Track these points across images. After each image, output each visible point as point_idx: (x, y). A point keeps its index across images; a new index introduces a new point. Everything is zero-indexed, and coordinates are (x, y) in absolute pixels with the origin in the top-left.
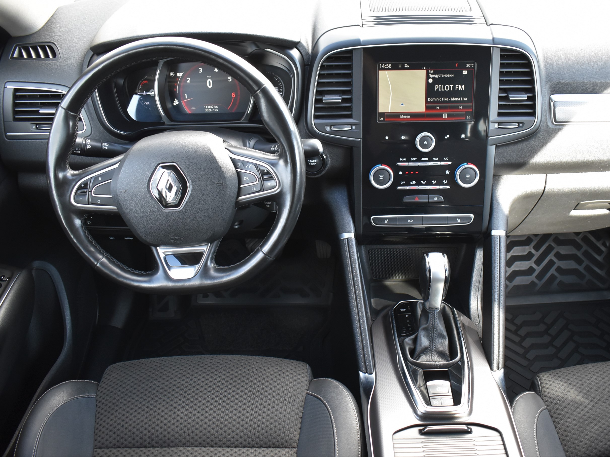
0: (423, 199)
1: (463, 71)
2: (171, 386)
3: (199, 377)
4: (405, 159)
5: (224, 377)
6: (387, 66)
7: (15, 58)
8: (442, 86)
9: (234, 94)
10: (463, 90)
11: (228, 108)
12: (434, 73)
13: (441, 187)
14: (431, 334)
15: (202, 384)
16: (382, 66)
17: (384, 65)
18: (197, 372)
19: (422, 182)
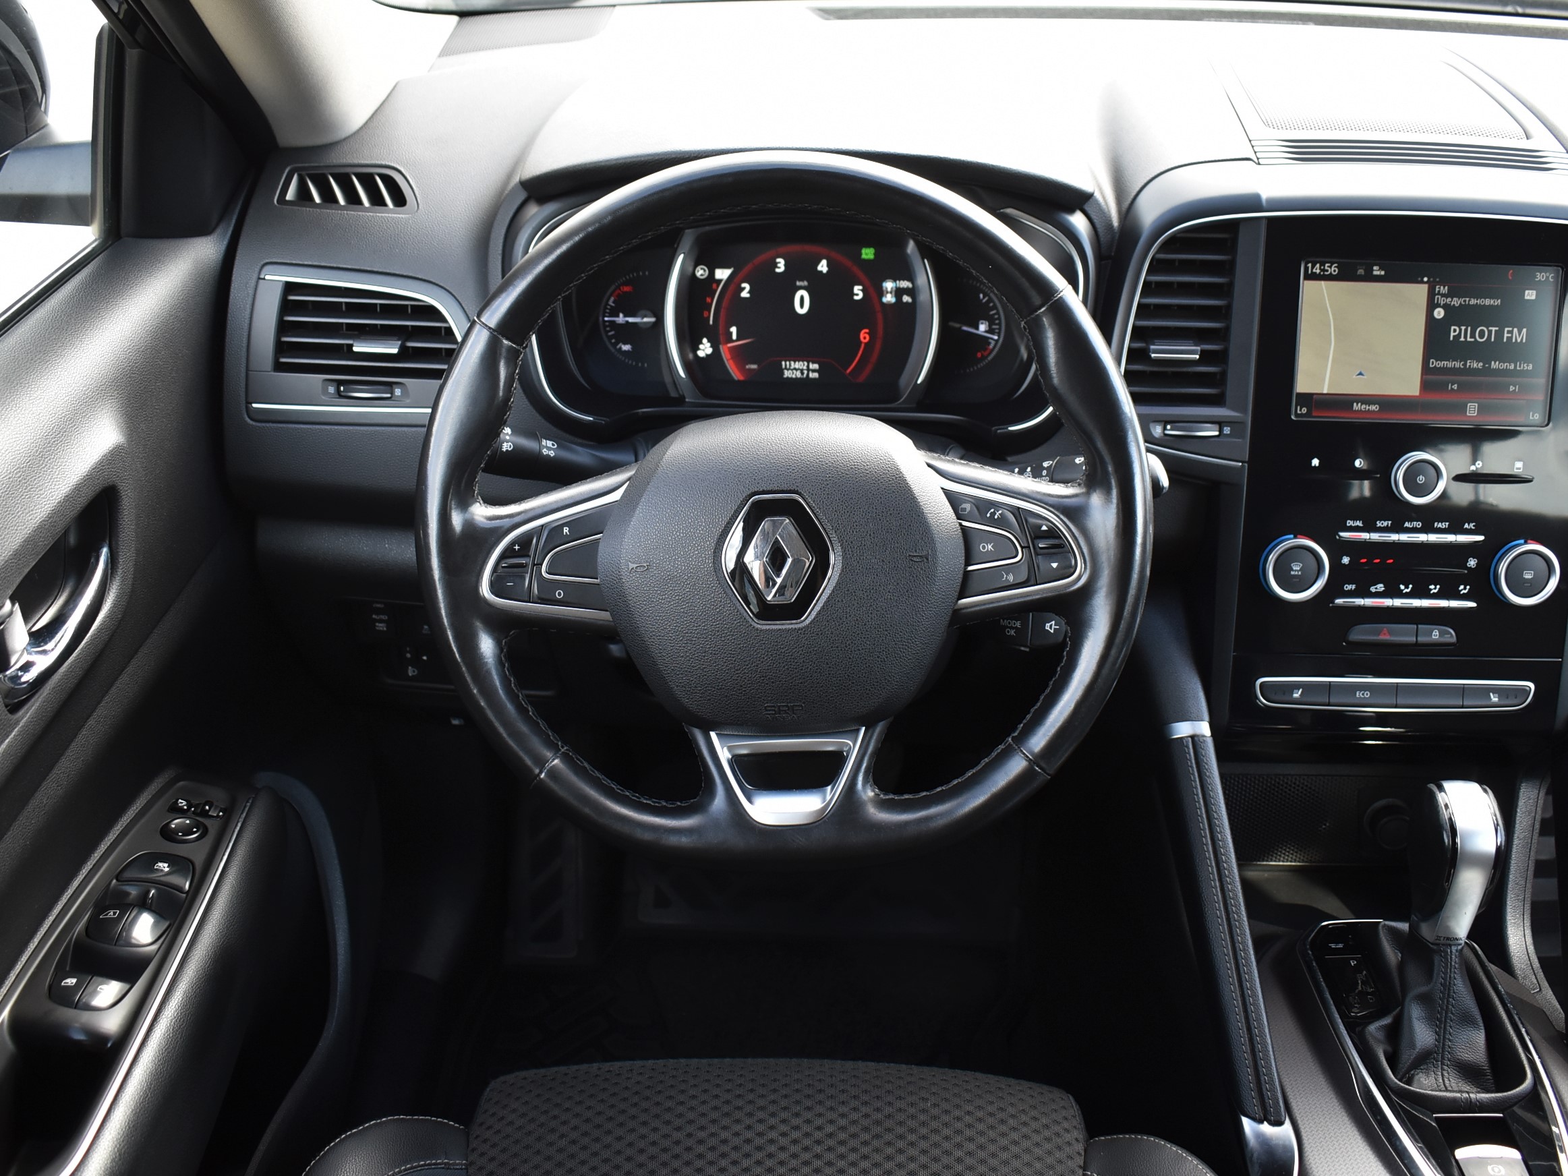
0: (1403, 634)
1: (1527, 292)
2: (690, 1142)
3: (772, 1121)
4: (1359, 523)
5: (842, 1122)
6: (1326, 268)
7: (290, 203)
8: (1469, 328)
9: (865, 333)
10: (1524, 341)
11: (848, 371)
12: (1450, 294)
13: (1454, 604)
14: (1441, 1015)
15: (783, 1141)
16: (1313, 268)
17: (1318, 265)
18: (762, 1104)
19: (1402, 587)
